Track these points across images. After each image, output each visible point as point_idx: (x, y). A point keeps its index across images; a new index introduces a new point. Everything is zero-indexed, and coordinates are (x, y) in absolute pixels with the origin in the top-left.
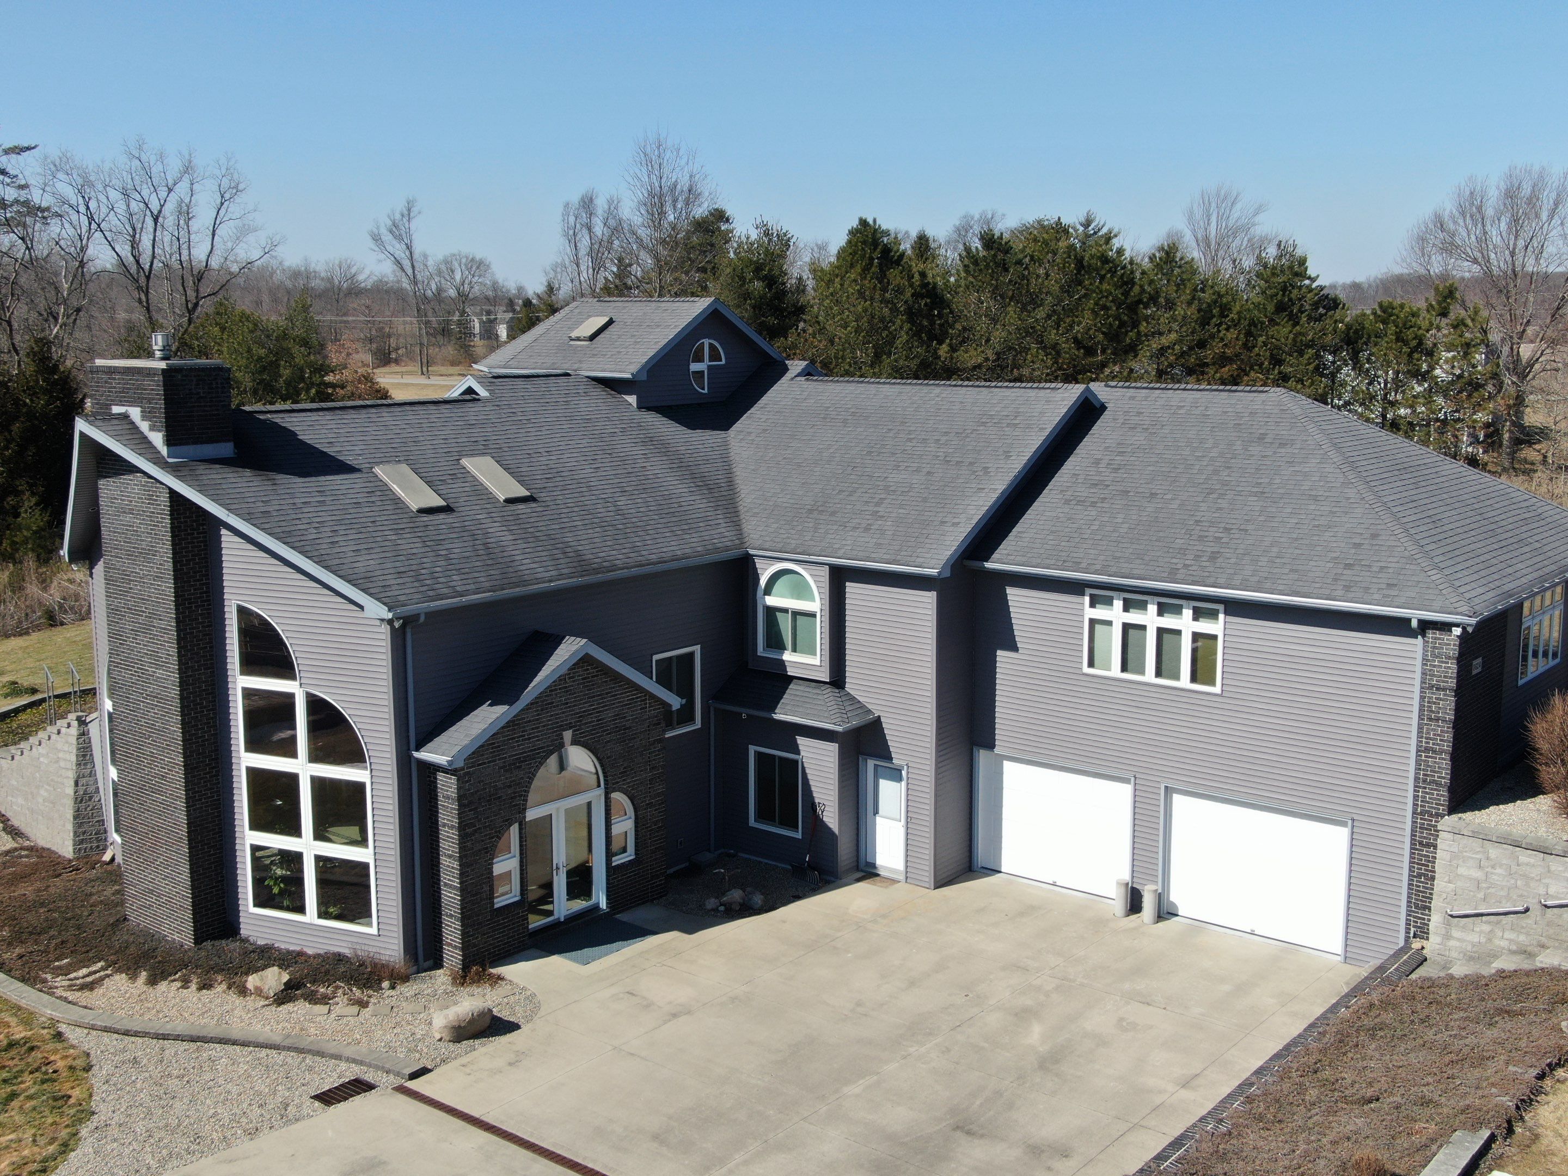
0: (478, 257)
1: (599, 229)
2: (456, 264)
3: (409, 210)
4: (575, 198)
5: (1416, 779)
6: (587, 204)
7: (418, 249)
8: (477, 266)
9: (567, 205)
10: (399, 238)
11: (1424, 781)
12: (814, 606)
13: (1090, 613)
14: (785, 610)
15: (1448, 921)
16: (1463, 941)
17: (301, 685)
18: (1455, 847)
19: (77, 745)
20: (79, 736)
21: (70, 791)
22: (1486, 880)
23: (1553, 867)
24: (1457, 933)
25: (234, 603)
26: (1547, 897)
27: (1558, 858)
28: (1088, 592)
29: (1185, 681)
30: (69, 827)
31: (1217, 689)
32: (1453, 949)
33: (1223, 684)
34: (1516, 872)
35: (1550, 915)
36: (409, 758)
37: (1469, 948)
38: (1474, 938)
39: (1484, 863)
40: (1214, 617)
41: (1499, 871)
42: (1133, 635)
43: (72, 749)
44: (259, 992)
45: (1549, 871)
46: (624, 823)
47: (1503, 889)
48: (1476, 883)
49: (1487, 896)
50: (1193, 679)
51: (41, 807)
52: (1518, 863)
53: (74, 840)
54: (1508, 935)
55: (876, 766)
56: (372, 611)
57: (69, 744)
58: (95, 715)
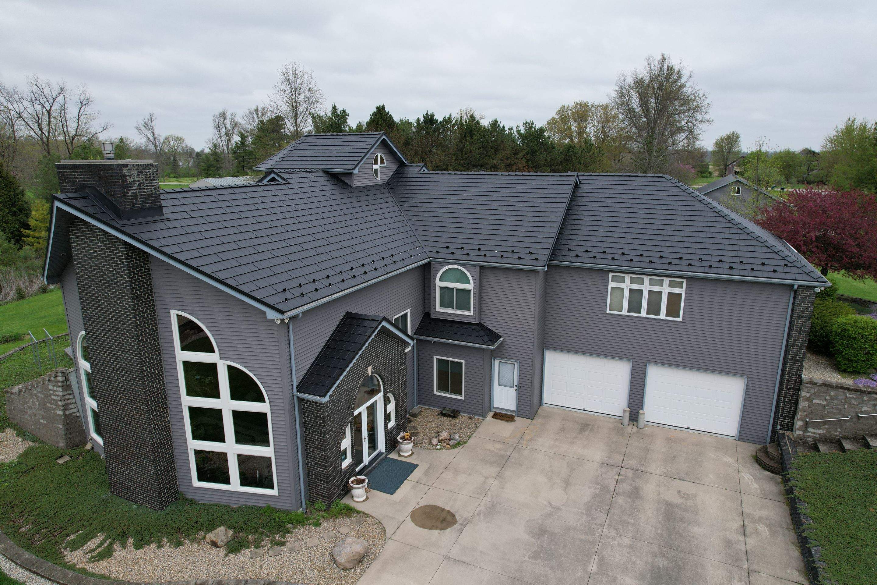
0: (179, 136)
1: (228, 125)
2: (171, 139)
3: (151, 118)
4: (217, 113)
5: (785, 358)
6: (223, 115)
7: (156, 133)
8: (180, 140)
9: (214, 116)
10: (148, 129)
11: (791, 360)
12: (470, 286)
13: (611, 284)
14: (452, 289)
15: (807, 424)
16: (814, 433)
17: (221, 358)
18: (812, 391)
19: (63, 386)
20: (63, 382)
21: (61, 413)
22: (828, 405)
23: (865, 399)
24: (810, 430)
25: (172, 311)
26: (861, 412)
27: (868, 395)
28: (611, 274)
29: (663, 315)
30: (62, 432)
31: (680, 319)
32: (808, 437)
33: (683, 317)
34: (846, 402)
35: (862, 421)
36: (293, 396)
37: (818, 436)
38: (821, 432)
39: (828, 398)
40: (680, 285)
41: (836, 402)
42: (636, 294)
43: (60, 389)
44: (214, 544)
45: (863, 401)
46: (391, 407)
47: (837, 409)
48: (823, 407)
49: (829, 412)
50: (667, 315)
51: (41, 421)
52: (846, 397)
53: (66, 439)
54: (839, 430)
55: (500, 362)
56: (271, 314)
57: (58, 386)
58: (72, 369)
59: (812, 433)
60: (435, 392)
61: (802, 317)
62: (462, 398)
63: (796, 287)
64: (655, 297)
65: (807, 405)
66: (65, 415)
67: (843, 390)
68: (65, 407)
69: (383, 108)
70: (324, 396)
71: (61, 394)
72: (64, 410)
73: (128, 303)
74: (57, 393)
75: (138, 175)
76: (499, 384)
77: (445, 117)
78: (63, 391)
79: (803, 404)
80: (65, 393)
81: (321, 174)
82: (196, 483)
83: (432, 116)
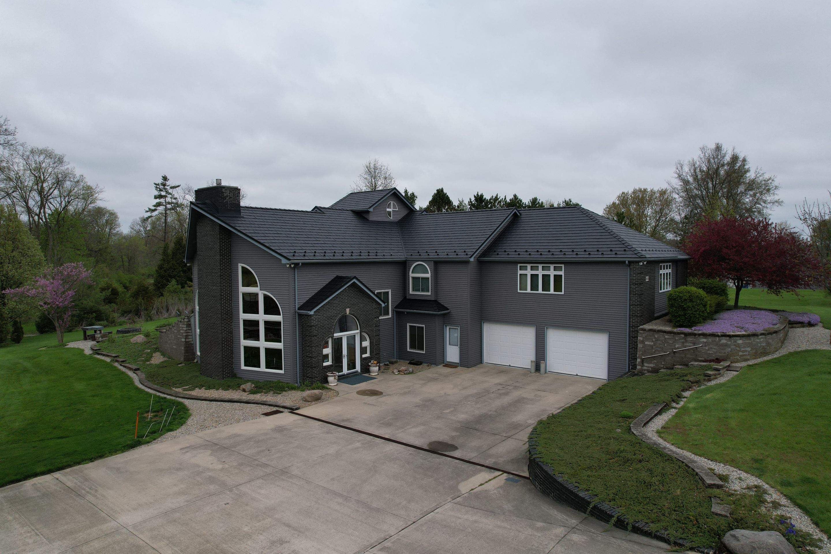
5: (630, 315)
11: (632, 316)
12: (428, 275)
13: (520, 272)
14: (419, 278)
15: (643, 360)
16: (648, 367)
17: (260, 290)
18: (644, 335)
19: (187, 324)
20: (187, 322)
21: (183, 340)
22: (655, 345)
23: (677, 338)
24: (646, 364)
25: (239, 264)
26: (675, 349)
27: (678, 335)
28: (519, 265)
29: (552, 291)
30: (183, 352)
31: (563, 293)
32: (645, 370)
33: (564, 291)
34: (665, 341)
35: (677, 355)
36: (296, 312)
37: (650, 369)
38: (652, 365)
39: (654, 340)
40: (560, 269)
41: (659, 342)
42: (534, 277)
43: (185, 326)
44: (244, 390)
45: (676, 340)
46: (366, 344)
47: (660, 348)
48: (652, 346)
49: (655, 351)
50: (555, 291)
51: (174, 347)
52: (665, 339)
53: (184, 356)
54: (663, 363)
55: (450, 328)
56: (284, 261)
57: (184, 325)
58: (193, 314)
59: (646, 367)
60: (408, 350)
61: (635, 284)
62: (424, 352)
63: (627, 262)
64: (546, 278)
65: (642, 347)
66: (186, 342)
67: (662, 333)
68: (186, 337)
69: (442, 190)
70: (311, 310)
71: (185, 329)
72: (186, 339)
73: (218, 257)
74: (183, 328)
75: (230, 193)
76: (450, 344)
77: (492, 197)
78: (186, 327)
79: (640, 346)
80: (187, 329)
81: (350, 212)
82: (243, 367)
83: (482, 196)
